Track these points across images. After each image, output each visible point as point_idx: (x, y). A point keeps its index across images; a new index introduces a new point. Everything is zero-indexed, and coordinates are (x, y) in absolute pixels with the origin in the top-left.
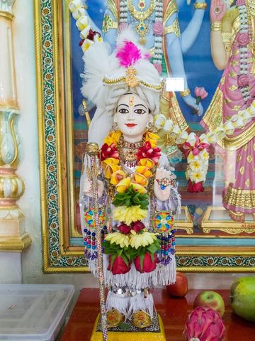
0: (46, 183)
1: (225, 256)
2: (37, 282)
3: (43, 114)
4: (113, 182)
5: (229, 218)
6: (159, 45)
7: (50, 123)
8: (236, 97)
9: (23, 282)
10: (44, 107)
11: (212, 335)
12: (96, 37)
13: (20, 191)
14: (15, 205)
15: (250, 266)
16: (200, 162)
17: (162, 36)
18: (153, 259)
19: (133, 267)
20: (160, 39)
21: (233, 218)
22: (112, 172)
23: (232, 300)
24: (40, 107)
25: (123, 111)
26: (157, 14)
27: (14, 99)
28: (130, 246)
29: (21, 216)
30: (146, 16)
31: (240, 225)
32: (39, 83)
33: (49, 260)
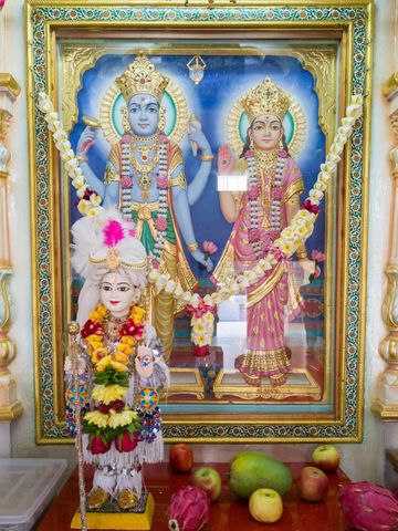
0: (39, 347)
1: (236, 425)
2: (30, 456)
3: (38, 273)
4: (94, 360)
5: (243, 381)
6: (164, 198)
7: (45, 283)
8: (247, 252)
9: (12, 457)
10: (38, 267)
11: (190, 516)
12: (92, 197)
13: (11, 355)
14: (6, 370)
15: (264, 436)
16: (203, 325)
17: (167, 189)
18: (132, 438)
19: (113, 447)
20: (164, 192)
21: (247, 382)
22: (93, 350)
23: (229, 477)
24: (34, 266)
25: (107, 288)
26: (161, 167)
27: (7, 258)
28: (108, 426)
29: (12, 383)
30: (149, 169)
31: (255, 389)
32: (34, 241)
33: (42, 431)
